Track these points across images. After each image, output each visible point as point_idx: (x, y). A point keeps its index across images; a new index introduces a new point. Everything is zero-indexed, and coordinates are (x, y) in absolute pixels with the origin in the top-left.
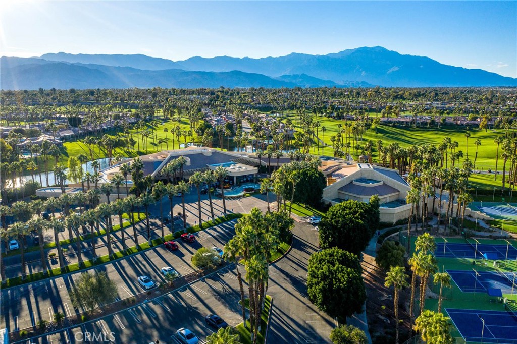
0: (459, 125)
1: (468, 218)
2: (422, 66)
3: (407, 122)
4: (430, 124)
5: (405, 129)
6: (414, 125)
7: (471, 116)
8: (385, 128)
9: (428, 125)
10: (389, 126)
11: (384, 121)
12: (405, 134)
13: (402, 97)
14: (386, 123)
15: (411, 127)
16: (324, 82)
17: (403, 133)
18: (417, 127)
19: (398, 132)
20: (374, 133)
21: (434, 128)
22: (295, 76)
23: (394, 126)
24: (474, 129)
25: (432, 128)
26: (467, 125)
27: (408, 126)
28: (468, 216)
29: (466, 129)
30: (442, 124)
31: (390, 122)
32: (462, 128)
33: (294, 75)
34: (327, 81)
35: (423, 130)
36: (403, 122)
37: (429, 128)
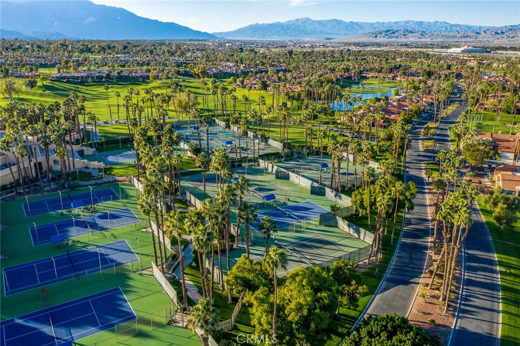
0: (134, 78)
1: (84, 170)
3: (82, 77)
4: (106, 78)
5: (80, 85)
6: (90, 80)
7: (145, 68)
8: (57, 85)
9: (104, 79)
10: (63, 82)
11: (57, 77)
12: (79, 90)
13: (89, 50)
14: (59, 79)
15: (87, 82)
17: (77, 89)
18: (93, 82)
19: (72, 88)
20: (40, 91)
21: (110, 82)
23: (68, 82)
24: (147, 80)
25: (108, 81)
26: (141, 77)
27: (83, 81)
28: (85, 168)
29: (139, 81)
30: (117, 77)
31: (64, 78)
32: (136, 81)
35: (99, 85)
36: (77, 77)
37: (104, 82)
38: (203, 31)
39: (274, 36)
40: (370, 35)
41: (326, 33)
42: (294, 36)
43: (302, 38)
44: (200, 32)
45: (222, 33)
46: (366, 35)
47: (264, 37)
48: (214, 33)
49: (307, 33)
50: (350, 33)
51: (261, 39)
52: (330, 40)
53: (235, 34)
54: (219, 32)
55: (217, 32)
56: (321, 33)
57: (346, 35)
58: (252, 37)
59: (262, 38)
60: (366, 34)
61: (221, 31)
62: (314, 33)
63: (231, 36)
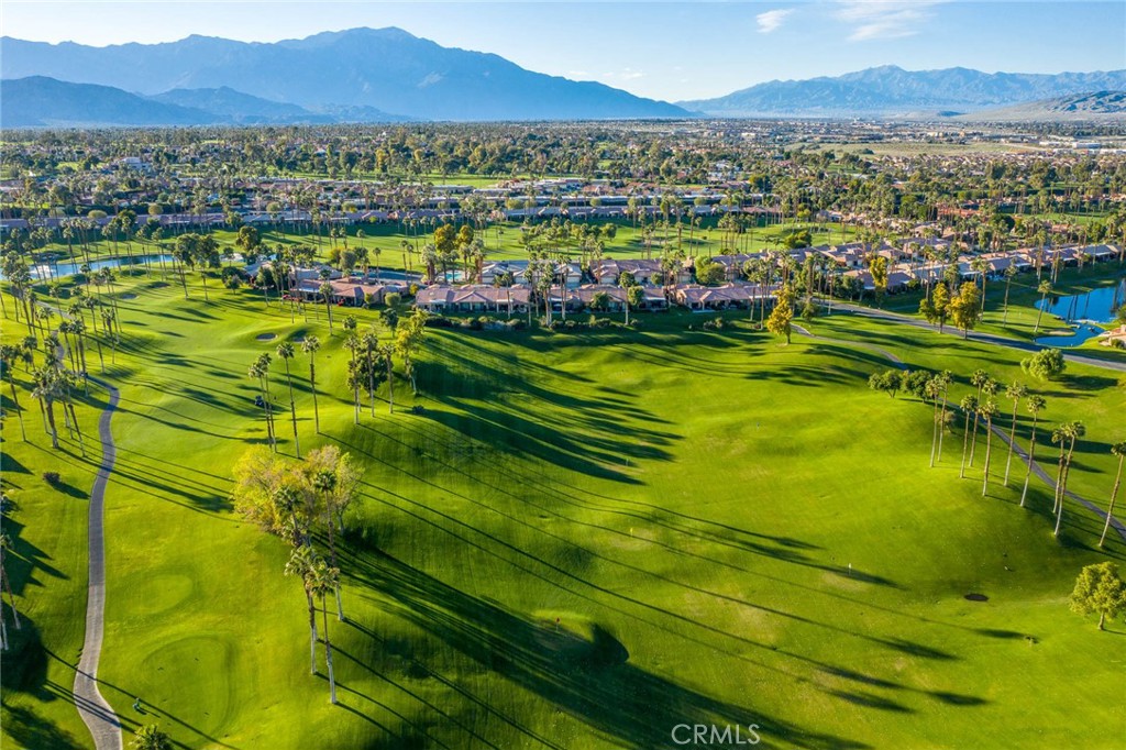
2: (487, 74)
3: (518, 308)
4: (597, 312)
5: (517, 343)
9: (593, 320)
15: (536, 330)
16: (277, 106)
21: (616, 330)
22: (207, 93)
23: (475, 330)
25: (607, 328)
27: (523, 327)
30: (633, 310)
31: (461, 310)
32: (703, 325)
33: (201, 90)
34: (285, 105)
37: (595, 330)
38: (657, 99)
39: (814, 109)
40: (1056, 103)
41: (938, 101)
42: (861, 107)
43: (880, 112)
44: (651, 101)
45: (696, 103)
46: (1047, 103)
47: (792, 111)
48: (681, 102)
49: (891, 101)
50: (996, 100)
51: (783, 116)
52: (955, 117)
53: (726, 104)
54: (690, 99)
55: (686, 100)
56: (926, 100)
57: (985, 103)
58: (765, 110)
59: (786, 112)
60: (1047, 101)
61: (695, 99)
62: (906, 99)
63: (718, 109)
